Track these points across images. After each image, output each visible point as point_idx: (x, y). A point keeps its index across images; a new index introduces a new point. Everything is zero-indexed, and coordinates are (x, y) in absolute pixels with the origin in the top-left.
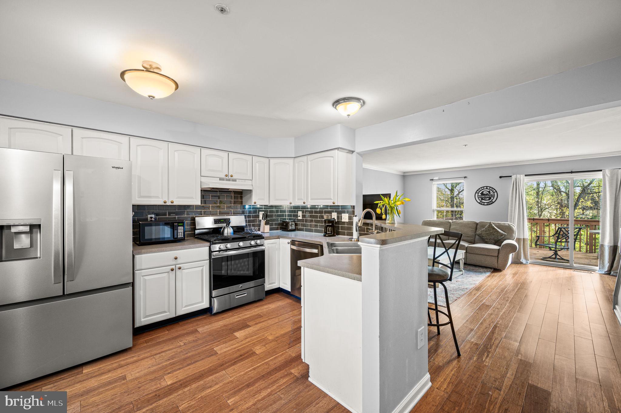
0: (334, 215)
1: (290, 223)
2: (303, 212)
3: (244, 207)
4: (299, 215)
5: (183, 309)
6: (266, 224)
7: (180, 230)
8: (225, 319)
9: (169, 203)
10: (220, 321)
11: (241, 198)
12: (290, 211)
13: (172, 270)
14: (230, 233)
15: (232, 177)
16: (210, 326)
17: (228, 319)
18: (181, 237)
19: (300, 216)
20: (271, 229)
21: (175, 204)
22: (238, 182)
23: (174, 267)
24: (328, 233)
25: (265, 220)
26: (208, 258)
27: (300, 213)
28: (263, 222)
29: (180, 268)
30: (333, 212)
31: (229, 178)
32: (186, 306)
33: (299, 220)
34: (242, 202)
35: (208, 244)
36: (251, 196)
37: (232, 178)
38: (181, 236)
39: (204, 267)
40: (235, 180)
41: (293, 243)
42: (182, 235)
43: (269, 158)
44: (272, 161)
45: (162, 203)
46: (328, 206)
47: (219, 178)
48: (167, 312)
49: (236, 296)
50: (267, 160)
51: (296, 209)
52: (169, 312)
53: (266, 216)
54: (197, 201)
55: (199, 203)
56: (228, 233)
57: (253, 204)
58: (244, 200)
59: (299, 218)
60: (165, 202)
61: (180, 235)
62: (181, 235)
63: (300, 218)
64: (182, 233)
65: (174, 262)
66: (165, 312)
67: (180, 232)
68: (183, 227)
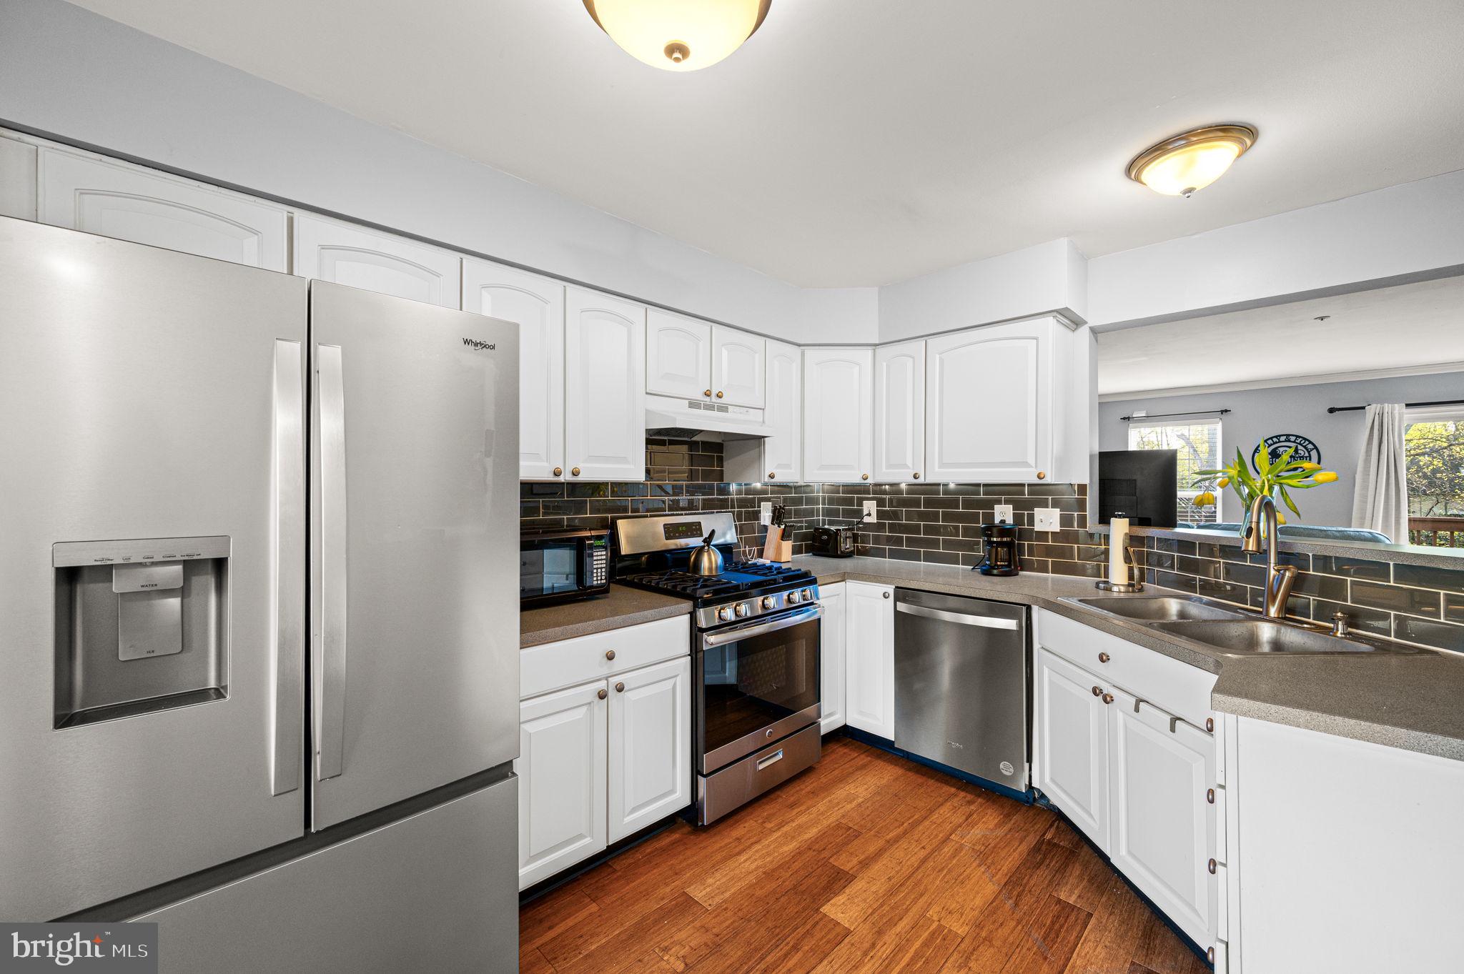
0: (1004, 513)
1: (843, 534)
2: (880, 503)
4: (865, 512)
5: (627, 819)
6: (785, 536)
7: (601, 560)
9: (566, 477)
10: (739, 853)
11: (721, 460)
12: (831, 501)
13: (602, 696)
14: (717, 567)
15: (720, 397)
18: (599, 582)
19: (869, 515)
21: (582, 478)
22: (732, 413)
23: (602, 685)
24: (1000, 565)
25: (783, 527)
26: (685, 647)
27: (870, 507)
28: (774, 532)
29: (620, 689)
30: (999, 502)
31: (712, 400)
32: (634, 810)
33: (869, 526)
34: (722, 472)
35: (687, 605)
36: (759, 457)
37: (719, 400)
38: (601, 579)
39: (679, 679)
40: (723, 409)
41: (902, 594)
42: (603, 578)
43: (799, 345)
44: (809, 352)
45: (549, 477)
46: (979, 485)
47: (687, 401)
48: (585, 837)
49: (760, 763)
50: (797, 350)
51: (854, 494)
52: (591, 835)
53: (778, 517)
54: (634, 471)
55: (640, 476)
56: (710, 569)
57: (767, 479)
58: (728, 466)
59: (867, 519)
60: (557, 474)
61: (597, 576)
62: (601, 576)
63: (873, 519)
64: (603, 570)
65: (606, 668)
66: (580, 837)
67: (597, 569)
68: (604, 553)
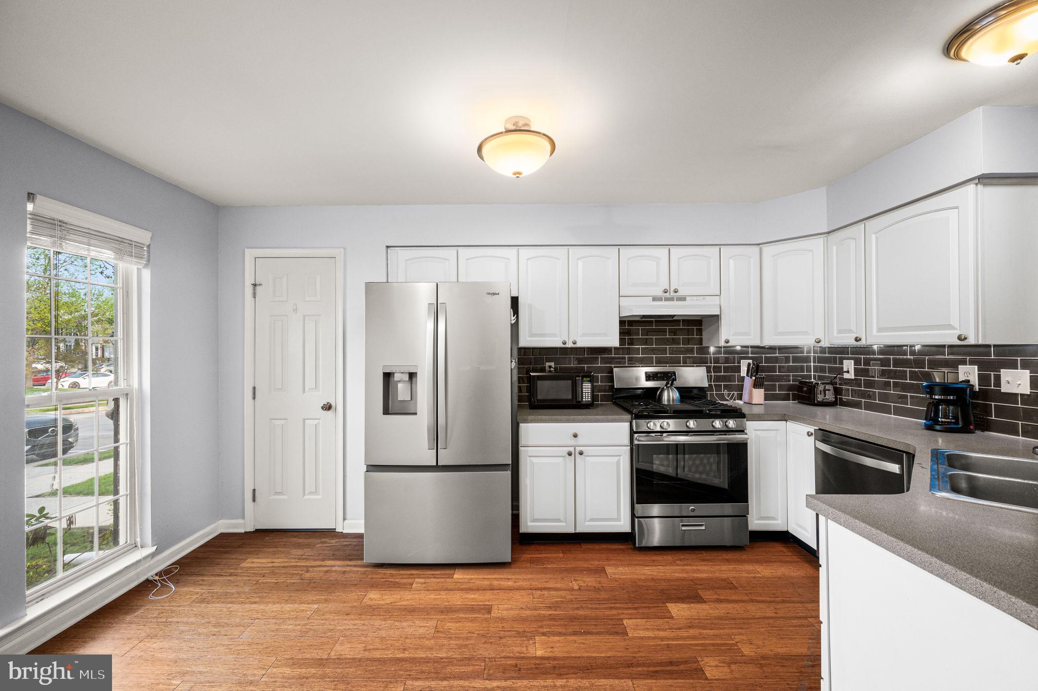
0: (969, 373)
1: (821, 388)
2: (857, 362)
3: (705, 350)
4: (845, 369)
5: (587, 523)
6: (756, 385)
7: (588, 388)
8: (656, 566)
9: (570, 345)
10: (648, 566)
11: (700, 332)
12: (821, 360)
13: (570, 454)
14: (673, 400)
15: (676, 292)
16: (626, 568)
17: (662, 568)
18: (587, 400)
19: (848, 372)
20: (767, 398)
21: (579, 345)
22: (689, 301)
23: (572, 449)
24: (942, 422)
25: (754, 378)
26: (627, 441)
27: (849, 365)
28: (748, 382)
29: (581, 453)
30: (964, 362)
31: (670, 295)
32: (592, 520)
33: (849, 382)
34: (701, 339)
35: (629, 417)
36: (717, 330)
37: (676, 294)
38: (588, 398)
39: (621, 457)
40: (683, 299)
41: (824, 435)
42: (589, 398)
43: (759, 244)
44: (766, 249)
45: (560, 345)
46: (944, 346)
47: (651, 297)
48: (562, 522)
49: (683, 525)
50: (757, 249)
51: (839, 353)
52: (566, 522)
53: (755, 370)
54: (612, 340)
55: (616, 343)
56: (669, 400)
57: (722, 344)
58: (705, 336)
59: (846, 376)
60: (564, 343)
61: (585, 397)
62: (588, 397)
63: (851, 376)
64: (589, 394)
65: (573, 442)
66: (559, 520)
67: (585, 393)
68: (590, 385)
